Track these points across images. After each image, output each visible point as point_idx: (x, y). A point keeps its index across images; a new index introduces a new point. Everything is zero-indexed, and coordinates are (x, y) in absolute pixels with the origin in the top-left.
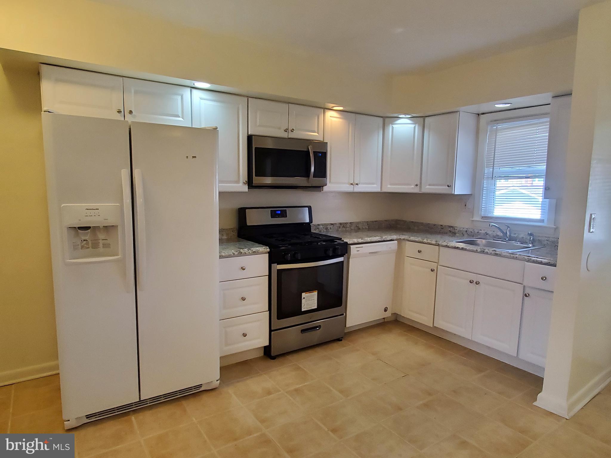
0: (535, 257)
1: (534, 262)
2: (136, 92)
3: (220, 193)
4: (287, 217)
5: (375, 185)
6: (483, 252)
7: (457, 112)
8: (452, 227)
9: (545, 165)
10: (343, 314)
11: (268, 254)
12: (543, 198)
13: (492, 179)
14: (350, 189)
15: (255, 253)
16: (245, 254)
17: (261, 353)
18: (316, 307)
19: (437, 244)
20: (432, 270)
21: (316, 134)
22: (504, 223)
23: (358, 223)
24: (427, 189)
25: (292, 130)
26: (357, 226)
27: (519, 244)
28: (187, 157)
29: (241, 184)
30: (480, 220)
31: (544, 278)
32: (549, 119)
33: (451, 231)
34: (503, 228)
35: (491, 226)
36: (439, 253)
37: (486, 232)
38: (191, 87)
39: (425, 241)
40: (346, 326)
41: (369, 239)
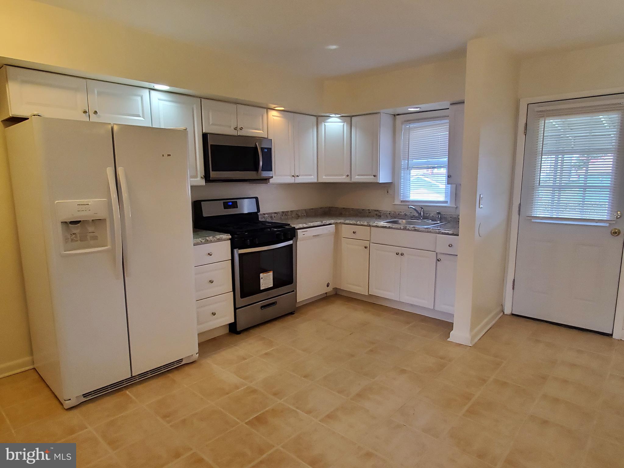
0: (443, 230)
1: (443, 233)
2: (99, 94)
3: (192, 187)
4: (237, 208)
5: (313, 177)
6: (405, 229)
7: (378, 113)
8: (378, 211)
9: (447, 157)
10: (294, 291)
11: (230, 241)
12: (447, 183)
13: (408, 169)
14: (291, 180)
15: (219, 240)
16: (211, 242)
17: (227, 330)
18: (272, 286)
19: (369, 225)
20: (366, 248)
21: (261, 132)
22: (419, 205)
23: (298, 211)
24: (357, 178)
25: (241, 129)
26: (297, 214)
27: (430, 221)
28: (163, 155)
29: (199, 178)
30: (400, 204)
31: (451, 246)
32: (448, 121)
33: (377, 214)
34: (419, 209)
35: (410, 208)
36: (370, 233)
37: (405, 214)
38: (149, 89)
39: (358, 223)
40: (296, 301)
41: (311, 224)
